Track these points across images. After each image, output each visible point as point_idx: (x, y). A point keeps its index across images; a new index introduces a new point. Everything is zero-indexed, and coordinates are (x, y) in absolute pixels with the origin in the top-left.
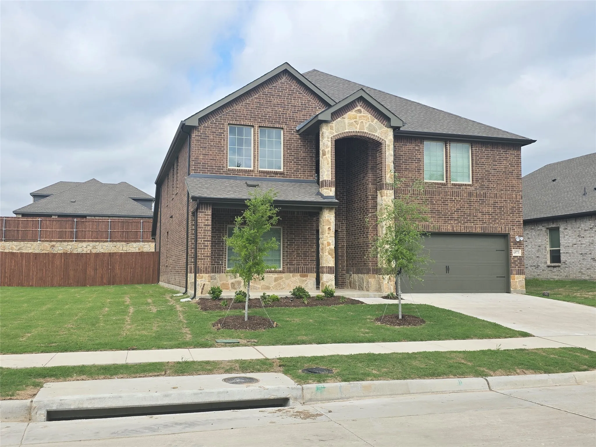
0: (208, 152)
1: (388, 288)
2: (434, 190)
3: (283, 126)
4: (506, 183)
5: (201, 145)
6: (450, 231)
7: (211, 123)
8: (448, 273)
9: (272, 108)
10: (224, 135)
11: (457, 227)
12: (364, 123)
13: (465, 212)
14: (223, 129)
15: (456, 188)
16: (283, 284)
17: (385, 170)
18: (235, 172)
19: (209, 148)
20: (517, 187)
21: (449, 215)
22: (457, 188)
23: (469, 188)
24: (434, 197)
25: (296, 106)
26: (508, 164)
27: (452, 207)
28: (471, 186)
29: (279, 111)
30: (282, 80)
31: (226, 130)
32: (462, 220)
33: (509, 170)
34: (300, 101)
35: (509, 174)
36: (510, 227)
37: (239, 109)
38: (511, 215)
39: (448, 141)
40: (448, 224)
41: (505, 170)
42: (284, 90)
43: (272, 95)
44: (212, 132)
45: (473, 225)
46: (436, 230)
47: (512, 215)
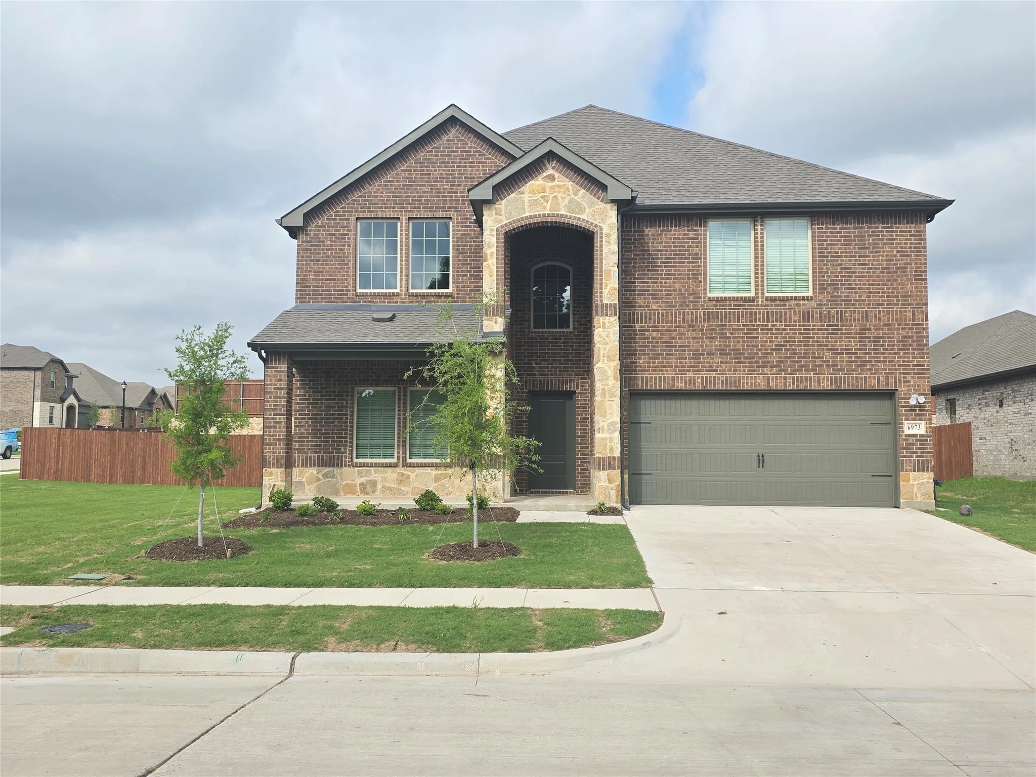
0: (323, 268)
1: (605, 494)
2: (728, 310)
3: (450, 214)
4: (890, 291)
5: (311, 257)
6: (762, 388)
7: (327, 219)
8: (763, 467)
9: (432, 185)
10: (348, 238)
11: (777, 379)
12: (559, 198)
13: (794, 350)
14: (347, 227)
15: (776, 305)
16: (449, 487)
17: (601, 280)
18: (367, 297)
19: (324, 261)
20: (916, 296)
21: (760, 358)
22: (779, 305)
23: (804, 305)
24: (728, 324)
25: (474, 178)
26: (895, 253)
27: (766, 342)
28: (808, 300)
29: (443, 189)
30: (451, 135)
31: (352, 228)
32: (789, 366)
33: (895, 264)
34: (481, 168)
35: (896, 272)
36: (900, 377)
37: (374, 193)
38: (902, 353)
39: (759, 217)
40: (757, 374)
41: (887, 264)
42: (453, 152)
43: (432, 163)
44: (330, 234)
45: (812, 375)
46: (731, 386)
47: (905, 353)
